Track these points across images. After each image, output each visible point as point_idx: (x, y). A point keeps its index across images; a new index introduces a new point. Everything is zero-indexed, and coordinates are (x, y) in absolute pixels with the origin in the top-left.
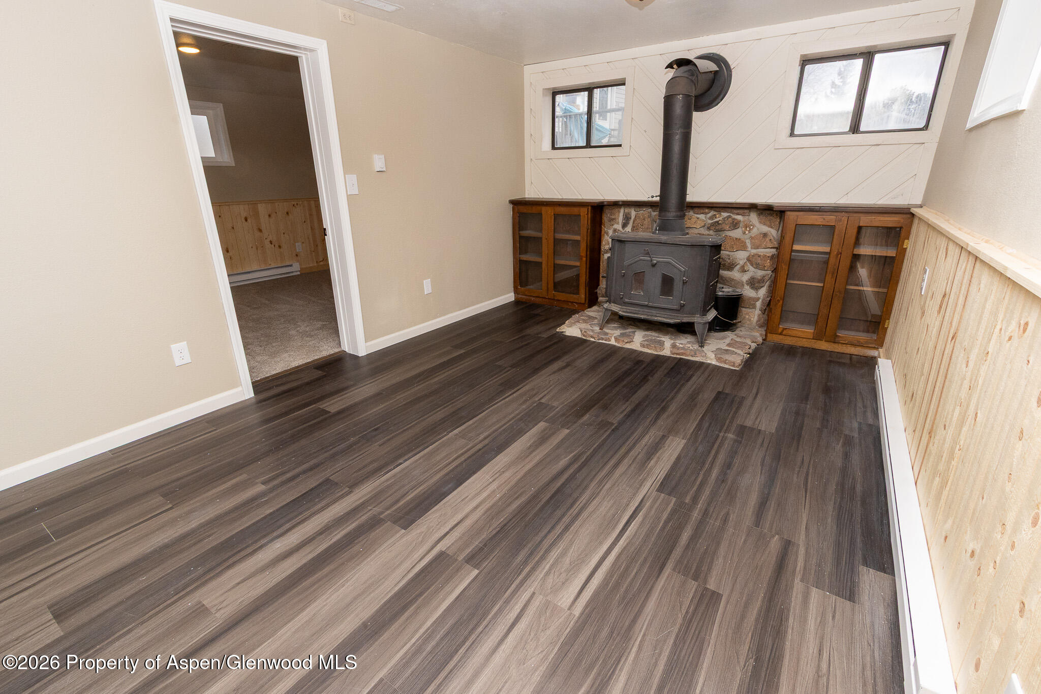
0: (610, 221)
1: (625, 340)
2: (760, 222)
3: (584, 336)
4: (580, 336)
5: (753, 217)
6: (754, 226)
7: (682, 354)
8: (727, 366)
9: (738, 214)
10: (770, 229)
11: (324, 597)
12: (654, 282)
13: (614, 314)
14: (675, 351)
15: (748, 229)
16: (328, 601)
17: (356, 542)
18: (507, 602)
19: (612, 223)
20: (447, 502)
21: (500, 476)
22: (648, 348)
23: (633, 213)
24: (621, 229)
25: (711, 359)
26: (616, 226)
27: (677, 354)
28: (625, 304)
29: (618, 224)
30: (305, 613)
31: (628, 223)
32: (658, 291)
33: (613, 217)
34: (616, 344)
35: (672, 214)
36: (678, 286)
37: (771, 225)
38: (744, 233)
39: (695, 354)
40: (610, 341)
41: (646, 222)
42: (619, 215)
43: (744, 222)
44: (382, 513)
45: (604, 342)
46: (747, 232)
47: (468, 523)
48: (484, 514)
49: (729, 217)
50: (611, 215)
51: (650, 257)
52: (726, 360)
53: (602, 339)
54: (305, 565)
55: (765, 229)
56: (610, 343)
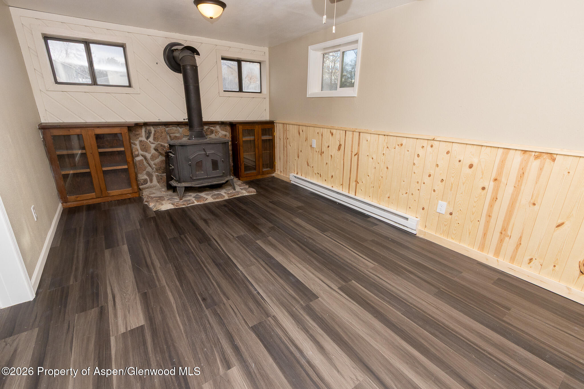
0: (136, 136)
1: (204, 199)
2: (221, 130)
3: (177, 206)
4: (173, 208)
5: (218, 127)
6: (219, 132)
7: (233, 196)
8: (252, 194)
9: (212, 127)
10: (226, 133)
11: (357, 331)
12: (208, 165)
13: (186, 187)
14: (230, 195)
15: (217, 133)
16: (360, 329)
17: (321, 317)
18: (370, 277)
19: (137, 137)
20: (304, 281)
21: (292, 262)
22: (218, 199)
23: (152, 129)
24: (146, 140)
25: (245, 193)
26: (140, 139)
27: (231, 196)
28: (194, 180)
29: (142, 137)
30: (366, 338)
31: (150, 136)
32: (211, 168)
33: (138, 133)
34: (199, 203)
35: (197, 129)
36: (220, 164)
37: (226, 131)
38: (216, 135)
39: (238, 193)
40: (194, 203)
41: (164, 134)
42: (142, 131)
43: (215, 130)
44: (301, 305)
45: (191, 205)
46: (217, 135)
47: (322, 278)
48: (319, 273)
49: (208, 128)
50: (136, 132)
51: (205, 152)
52: (252, 191)
53: (190, 204)
54: (332, 339)
55: (224, 133)
56: (195, 204)
